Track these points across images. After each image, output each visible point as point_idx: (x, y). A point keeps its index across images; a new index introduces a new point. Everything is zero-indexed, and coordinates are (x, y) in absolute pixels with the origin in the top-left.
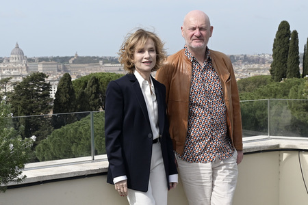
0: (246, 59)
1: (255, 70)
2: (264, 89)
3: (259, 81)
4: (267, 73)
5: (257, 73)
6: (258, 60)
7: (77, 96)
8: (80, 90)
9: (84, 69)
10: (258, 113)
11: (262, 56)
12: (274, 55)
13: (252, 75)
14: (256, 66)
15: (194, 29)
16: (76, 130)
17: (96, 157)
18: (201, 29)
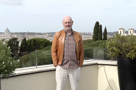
0: (85, 34)
1: (88, 37)
2: (91, 44)
3: (89, 41)
4: (92, 39)
5: (88, 38)
6: (89, 34)
7: (28, 46)
8: (29, 43)
9: (30, 37)
10: (89, 52)
11: (90, 33)
12: (94, 33)
13: (86, 39)
14: (88, 36)
15: (66, 23)
16: (28, 57)
17: (38, 67)
18: (69, 23)
